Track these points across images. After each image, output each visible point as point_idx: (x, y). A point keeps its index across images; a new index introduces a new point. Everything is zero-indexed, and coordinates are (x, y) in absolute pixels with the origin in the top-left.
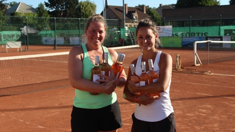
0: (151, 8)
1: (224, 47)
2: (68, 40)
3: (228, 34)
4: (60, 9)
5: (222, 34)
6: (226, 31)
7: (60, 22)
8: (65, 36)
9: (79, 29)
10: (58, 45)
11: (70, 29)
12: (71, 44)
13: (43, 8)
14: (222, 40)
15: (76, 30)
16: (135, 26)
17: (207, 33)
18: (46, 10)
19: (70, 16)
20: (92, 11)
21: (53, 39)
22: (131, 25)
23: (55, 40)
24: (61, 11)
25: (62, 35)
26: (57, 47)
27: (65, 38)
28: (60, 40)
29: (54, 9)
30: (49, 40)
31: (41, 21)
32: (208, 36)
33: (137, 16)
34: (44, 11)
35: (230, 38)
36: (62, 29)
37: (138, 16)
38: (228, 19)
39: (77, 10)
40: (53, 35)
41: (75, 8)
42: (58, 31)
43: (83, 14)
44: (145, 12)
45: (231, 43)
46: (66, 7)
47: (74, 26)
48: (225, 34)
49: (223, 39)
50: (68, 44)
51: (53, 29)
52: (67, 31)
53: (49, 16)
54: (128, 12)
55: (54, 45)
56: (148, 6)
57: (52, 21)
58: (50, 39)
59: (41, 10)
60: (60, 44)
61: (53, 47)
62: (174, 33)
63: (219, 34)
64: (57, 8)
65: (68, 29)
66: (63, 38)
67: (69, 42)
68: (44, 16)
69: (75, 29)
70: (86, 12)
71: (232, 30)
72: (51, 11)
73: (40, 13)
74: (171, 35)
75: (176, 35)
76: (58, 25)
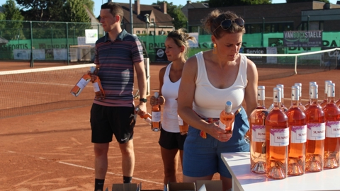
0: (175, 7)
1: (268, 62)
2: (52, 53)
3: (273, 45)
4: (39, 7)
5: (266, 44)
6: (271, 41)
7: (40, 27)
8: (47, 48)
9: (66, 37)
10: (36, 61)
11: (54, 37)
12: (55, 59)
13: (13, 5)
14: (265, 53)
15: (63, 39)
16: (150, 32)
17: (245, 43)
18: (18, 9)
19: (55, 18)
20: (87, 11)
21: (28, 52)
22: (145, 32)
23: (31, 54)
24: (41, 10)
25: (41, 46)
26: (34, 64)
27: (46, 51)
28: (40, 54)
29: (30, 8)
30: (23, 54)
31: (10, 26)
32: (247, 47)
33: (154, 18)
34: (15, 11)
35: (276, 50)
36: (42, 38)
37: (156, 18)
38: (278, 24)
39: (64, 8)
40: (29, 46)
41: (61, 6)
42: (35, 40)
43: (74, 15)
44: (165, 13)
45: (277, 57)
46: (49, 5)
47: (60, 33)
48: (270, 45)
49: (267, 51)
50: (51, 59)
51: (28, 37)
52: (49, 40)
53: (23, 17)
54: (141, 12)
55: (30, 61)
56: (171, 3)
57: (26, 25)
58: (24, 52)
59: (10, 9)
60: (39, 59)
61: (29, 64)
62: (201, 44)
63: (262, 44)
64: (34, 5)
65: (50, 38)
66: (44, 50)
67: (53, 57)
68: (15, 18)
69: (62, 37)
70: (78, 13)
71: (278, 39)
72: (25, 10)
73: (9, 13)
74: (197, 46)
75: (203, 45)
76: (36, 31)
